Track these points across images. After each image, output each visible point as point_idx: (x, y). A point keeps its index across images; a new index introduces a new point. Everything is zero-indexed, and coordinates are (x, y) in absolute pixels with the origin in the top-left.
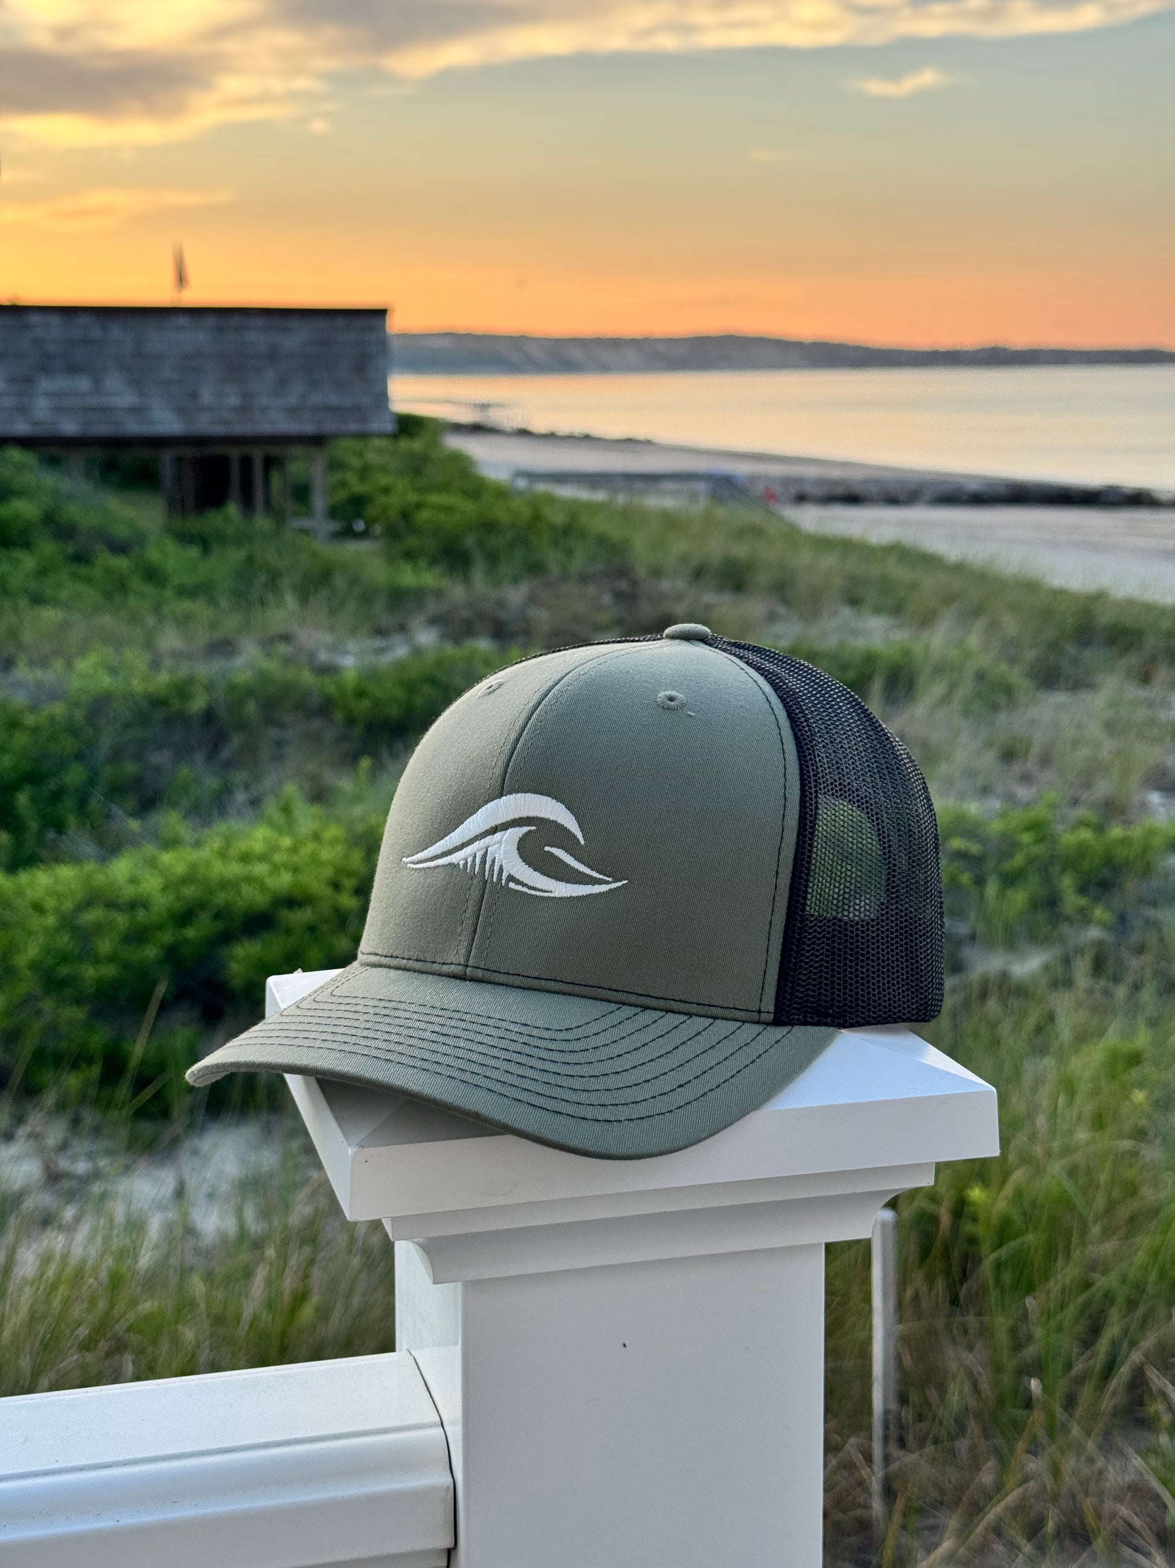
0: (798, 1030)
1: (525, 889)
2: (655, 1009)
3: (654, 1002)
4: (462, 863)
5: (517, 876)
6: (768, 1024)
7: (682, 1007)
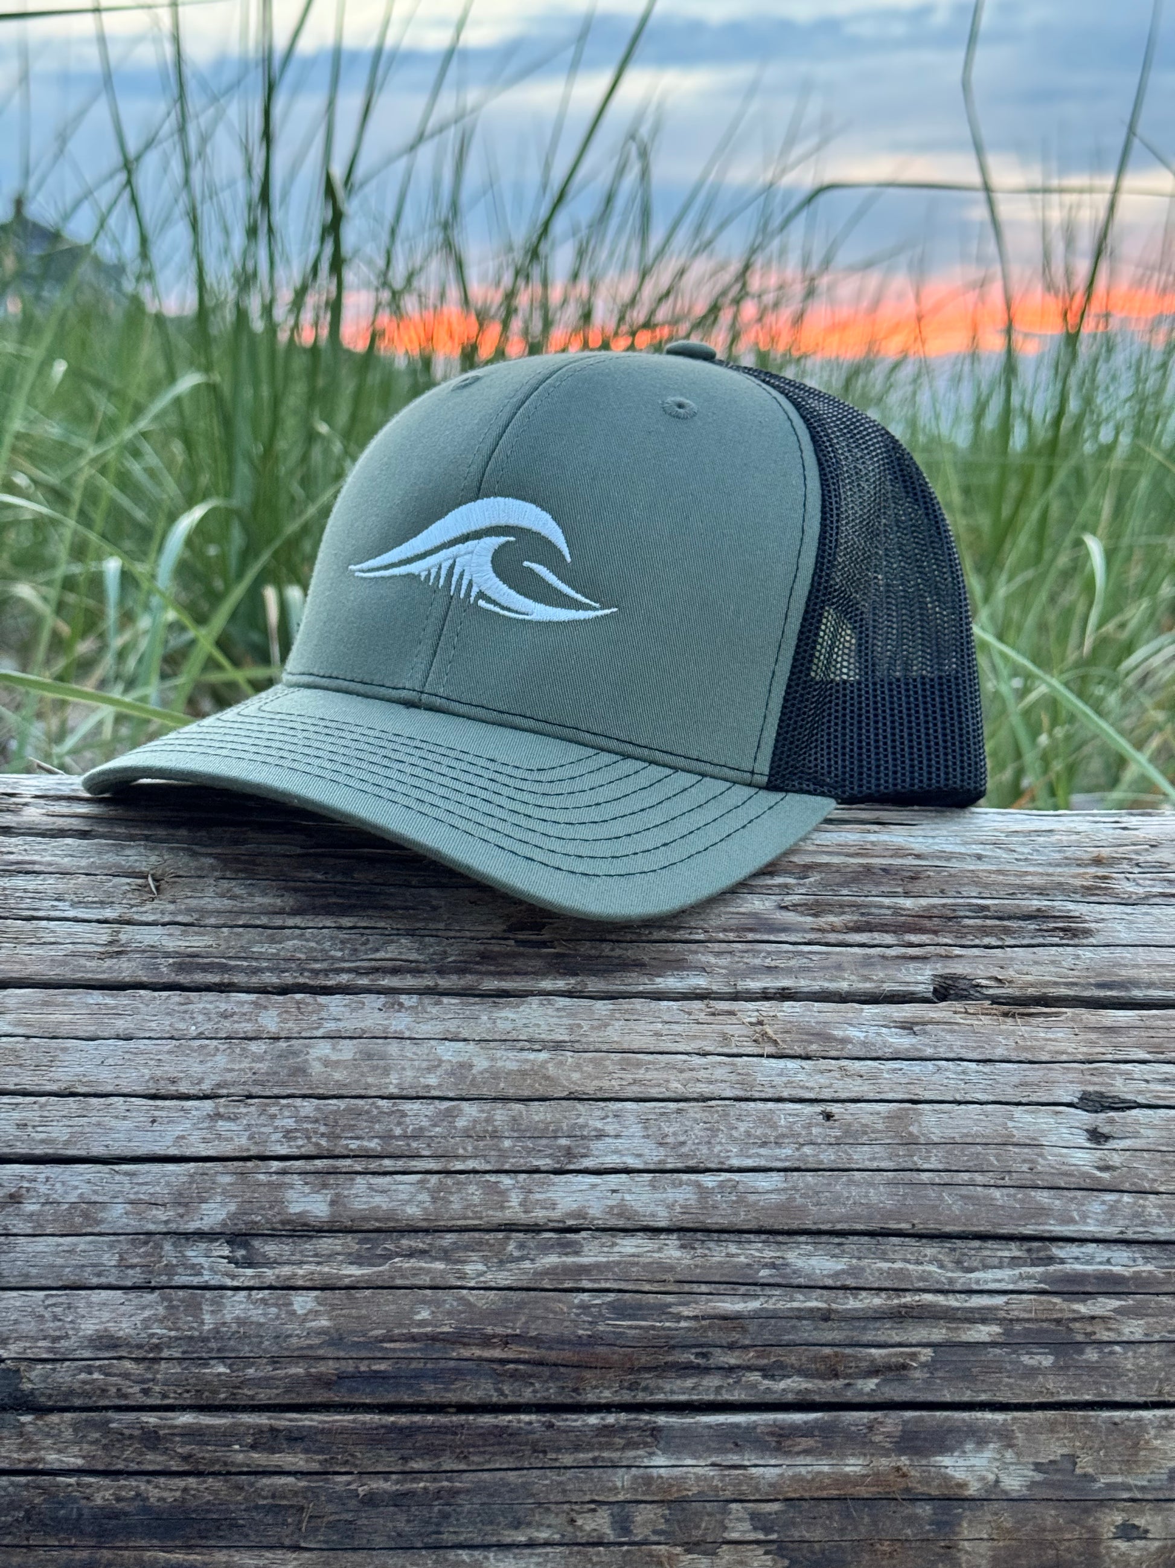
0: (793, 798)
1: (497, 609)
2: (637, 759)
3: (638, 751)
4: (424, 574)
5: (489, 593)
6: (760, 788)
7: (668, 759)
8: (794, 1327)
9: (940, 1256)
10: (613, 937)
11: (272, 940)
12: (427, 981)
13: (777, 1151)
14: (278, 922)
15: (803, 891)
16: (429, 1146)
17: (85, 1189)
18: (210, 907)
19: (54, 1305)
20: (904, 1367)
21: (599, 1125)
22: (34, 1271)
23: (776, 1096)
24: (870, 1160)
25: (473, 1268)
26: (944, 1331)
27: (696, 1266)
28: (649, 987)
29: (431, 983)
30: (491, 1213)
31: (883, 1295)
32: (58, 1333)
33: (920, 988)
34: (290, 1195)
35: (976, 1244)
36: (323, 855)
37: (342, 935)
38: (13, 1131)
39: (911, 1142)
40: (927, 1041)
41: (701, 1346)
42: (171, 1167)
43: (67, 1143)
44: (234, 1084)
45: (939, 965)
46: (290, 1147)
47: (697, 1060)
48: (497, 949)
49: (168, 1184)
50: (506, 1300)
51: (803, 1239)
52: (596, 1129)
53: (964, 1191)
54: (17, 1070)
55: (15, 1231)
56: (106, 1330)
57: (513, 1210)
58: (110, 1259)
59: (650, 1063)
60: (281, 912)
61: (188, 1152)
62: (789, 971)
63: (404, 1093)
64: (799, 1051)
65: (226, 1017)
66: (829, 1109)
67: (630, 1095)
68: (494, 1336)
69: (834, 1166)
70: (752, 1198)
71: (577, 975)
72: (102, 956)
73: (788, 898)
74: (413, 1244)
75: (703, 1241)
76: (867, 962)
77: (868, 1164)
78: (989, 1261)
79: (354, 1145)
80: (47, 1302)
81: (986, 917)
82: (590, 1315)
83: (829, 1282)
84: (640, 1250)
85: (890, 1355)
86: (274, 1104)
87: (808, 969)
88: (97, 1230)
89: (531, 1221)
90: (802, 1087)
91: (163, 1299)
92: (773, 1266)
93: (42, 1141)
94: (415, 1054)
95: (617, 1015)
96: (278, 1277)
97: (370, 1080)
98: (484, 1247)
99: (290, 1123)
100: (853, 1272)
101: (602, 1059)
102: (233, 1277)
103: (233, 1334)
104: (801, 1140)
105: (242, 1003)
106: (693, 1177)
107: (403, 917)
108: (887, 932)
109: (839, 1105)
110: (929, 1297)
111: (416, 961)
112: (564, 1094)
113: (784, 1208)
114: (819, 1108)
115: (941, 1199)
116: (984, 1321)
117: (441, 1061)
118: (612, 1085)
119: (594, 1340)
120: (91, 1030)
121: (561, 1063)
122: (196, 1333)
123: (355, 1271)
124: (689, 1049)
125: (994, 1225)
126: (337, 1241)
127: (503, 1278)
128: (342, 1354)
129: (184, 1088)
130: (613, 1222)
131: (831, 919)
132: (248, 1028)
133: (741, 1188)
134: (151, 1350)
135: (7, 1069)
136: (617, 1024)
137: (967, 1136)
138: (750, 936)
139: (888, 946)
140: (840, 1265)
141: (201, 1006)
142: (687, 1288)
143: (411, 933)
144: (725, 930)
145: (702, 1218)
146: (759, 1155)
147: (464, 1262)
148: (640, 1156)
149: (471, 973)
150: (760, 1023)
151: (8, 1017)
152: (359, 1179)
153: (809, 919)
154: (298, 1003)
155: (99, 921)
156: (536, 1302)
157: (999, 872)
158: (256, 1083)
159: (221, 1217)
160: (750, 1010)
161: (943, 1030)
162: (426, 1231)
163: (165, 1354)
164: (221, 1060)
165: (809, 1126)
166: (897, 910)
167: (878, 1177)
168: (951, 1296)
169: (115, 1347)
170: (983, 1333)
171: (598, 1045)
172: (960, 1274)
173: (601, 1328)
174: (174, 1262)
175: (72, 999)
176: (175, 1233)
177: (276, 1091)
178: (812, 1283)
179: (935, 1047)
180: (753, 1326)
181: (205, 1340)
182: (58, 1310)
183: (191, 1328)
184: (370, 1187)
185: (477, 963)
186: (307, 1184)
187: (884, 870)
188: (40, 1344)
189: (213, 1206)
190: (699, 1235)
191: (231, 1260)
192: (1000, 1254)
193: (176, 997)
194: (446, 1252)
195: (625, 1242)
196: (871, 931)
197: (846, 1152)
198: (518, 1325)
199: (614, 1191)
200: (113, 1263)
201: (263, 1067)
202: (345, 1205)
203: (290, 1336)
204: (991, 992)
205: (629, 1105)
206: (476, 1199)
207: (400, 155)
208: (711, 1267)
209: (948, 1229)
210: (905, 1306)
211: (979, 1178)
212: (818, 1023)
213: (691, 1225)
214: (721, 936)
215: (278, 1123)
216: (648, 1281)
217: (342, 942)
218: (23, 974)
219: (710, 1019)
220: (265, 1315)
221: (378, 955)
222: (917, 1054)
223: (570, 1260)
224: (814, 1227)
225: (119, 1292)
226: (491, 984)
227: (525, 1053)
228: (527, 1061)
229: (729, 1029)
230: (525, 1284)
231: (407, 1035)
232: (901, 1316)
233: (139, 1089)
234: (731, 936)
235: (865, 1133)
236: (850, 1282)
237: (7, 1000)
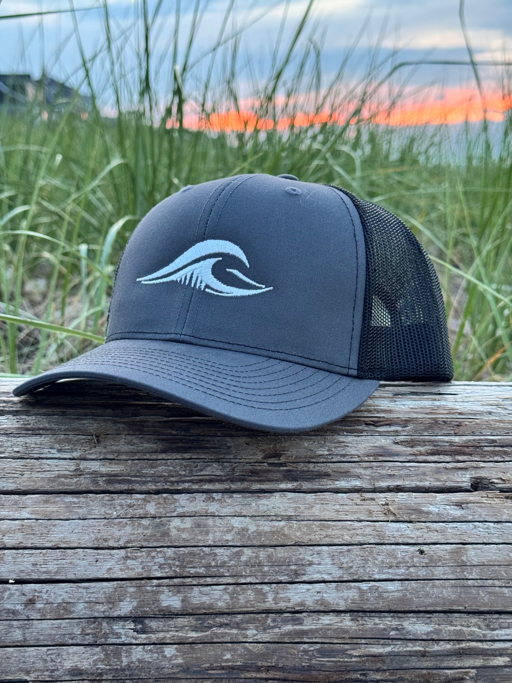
8: (408, 660)
9: (479, 623)
10: (315, 460)
11: (152, 467)
12: (225, 486)
13: (397, 571)
14: (154, 457)
15: (405, 434)
16: (228, 571)
17: (65, 596)
18: (122, 450)
19: (51, 654)
20: (462, 679)
21: (310, 558)
22: (42, 638)
23: (396, 542)
24: (443, 574)
25: (251, 632)
26: (482, 661)
27: (359, 630)
28: (333, 486)
29: (228, 487)
30: (259, 604)
31: (451, 643)
32: (53, 668)
33: (464, 485)
34: (162, 597)
35: (496, 616)
36: (176, 421)
37: (185, 463)
38: (30, 567)
39: (463, 565)
40: (469, 512)
41: (363, 670)
42: (105, 584)
43: (56, 573)
44: (134, 541)
45: (473, 472)
46: (162, 572)
47: (357, 524)
48: (259, 468)
49: (104, 593)
50: (267, 648)
51: (411, 615)
52: (309, 561)
53: (490, 590)
54: (32, 536)
55: (32, 618)
56: (76, 666)
57: (270, 603)
58: (77, 631)
59: (334, 526)
60: (156, 452)
61: (114, 576)
62: (400, 477)
63: (216, 544)
64: (406, 519)
65: (130, 507)
66: (422, 548)
67: (325, 543)
68: (262, 667)
69: (425, 578)
70: (386, 595)
71: (298, 481)
72: (72, 477)
73: (398, 438)
74: (222, 620)
75: (362, 617)
76: (438, 471)
77: (442, 577)
78: (503, 625)
79: (192, 571)
80: (48, 653)
81: (495, 446)
82: (308, 655)
83: (425, 637)
84: (331, 622)
85: (455, 673)
86: (154, 551)
87: (409, 476)
88: (71, 616)
89: (279, 608)
90: (408, 537)
91: (103, 650)
92: (397, 629)
93: (45, 572)
94: (221, 524)
95: (318, 502)
96: (157, 638)
97: (199, 538)
98: (256, 622)
99: (162, 561)
100: (437, 632)
101: (311, 525)
102: (136, 639)
103: (137, 667)
104: (409, 565)
105: (138, 499)
106: (356, 584)
107: (214, 452)
108: (447, 455)
109: (427, 546)
110: (474, 644)
111: (220, 476)
112: (293, 543)
113: (402, 600)
114: (417, 548)
115: (478, 594)
116: (501, 655)
117: (233, 527)
118: (315, 538)
119: (311, 668)
120: (67, 515)
121: (291, 527)
122: (119, 667)
123: (194, 635)
124: (352, 519)
125: (505, 607)
126: (185, 620)
127: (266, 637)
128: (189, 676)
129: (111, 543)
130: (318, 608)
131: (420, 448)
132: (141, 512)
133: (380, 590)
134: (98, 676)
135: (28, 536)
136: (318, 506)
137: (490, 561)
138: (381, 458)
139: (448, 462)
140: (429, 628)
141: (119, 501)
142: (355, 641)
143: (218, 461)
144: (368, 456)
145: (361, 605)
146: (389, 573)
147: (246, 629)
148: (330, 574)
149: (247, 481)
150: (387, 504)
151: (27, 509)
152: (195, 588)
153: (409, 449)
154: (164, 498)
155: (70, 459)
156: (282, 649)
157: (500, 421)
158: (145, 540)
159: (129, 609)
160: (381, 497)
161: (477, 506)
162: (228, 614)
163: (105, 677)
164: (128, 529)
165: (412, 558)
166: (451, 443)
167: (447, 583)
168: (484, 643)
169: (81, 674)
170: (500, 661)
171: (309, 518)
172: (489, 632)
173: (314, 662)
174: (108, 632)
175: (58, 499)
176: (108, 617)
177: (155, 544)
178: (416, 638)
179: (473, 515)
180: (388, 660)
181: (123, 670)
182: (53, 657)
183: (116, 665)
184: (201, 592)
185: (250, 476)
186: (170, 591)
187: (444, 422)
188: (45, 673)
189: (125, 603)
190: (360, 614)
191: (135, 630)
192: (508, 621)
193: (107, 497)
194: (238, 624)
195: (324, 618)
196: (439, 455)
197: (431, 570)
198: (274, 660)
199: (318, 592)
200: (79, 633)
201: (148, 532)
202: (188, 602)
203: (163, 668)
204: (499, 486)
205: (325, 548)
206: (252, 598)
207: (207, 53)
208: (366, 631)
209: (482, 609)
210: (462, 649)
211: (497, 583)
212: (414, 504)
213: (356, 609)
214: (366, 459)
215: (156, 560)
216: (337, 638)
217: (185, 467)
218: (35, 488)
219: (363, 503)
220: (151, 657)
221: (202, 473)
222: (464, 519)
223: (298, 627)
224: (416, 609)
225: (82, 647)
226: (256, 486)
227: (273, 522)
228: (274, 526)
229: (372, 508)
230: (276, 640)
231: (217, 514)
232: (460, 654)
233: (90, 545)
234: (371, 459)
235: (440, 560)
236: (435, 637)
237: (27, 501)
